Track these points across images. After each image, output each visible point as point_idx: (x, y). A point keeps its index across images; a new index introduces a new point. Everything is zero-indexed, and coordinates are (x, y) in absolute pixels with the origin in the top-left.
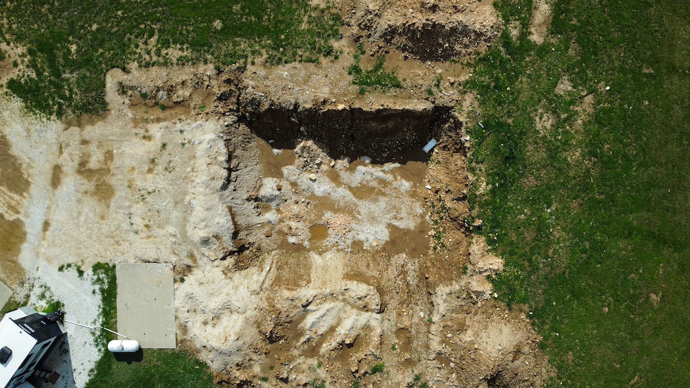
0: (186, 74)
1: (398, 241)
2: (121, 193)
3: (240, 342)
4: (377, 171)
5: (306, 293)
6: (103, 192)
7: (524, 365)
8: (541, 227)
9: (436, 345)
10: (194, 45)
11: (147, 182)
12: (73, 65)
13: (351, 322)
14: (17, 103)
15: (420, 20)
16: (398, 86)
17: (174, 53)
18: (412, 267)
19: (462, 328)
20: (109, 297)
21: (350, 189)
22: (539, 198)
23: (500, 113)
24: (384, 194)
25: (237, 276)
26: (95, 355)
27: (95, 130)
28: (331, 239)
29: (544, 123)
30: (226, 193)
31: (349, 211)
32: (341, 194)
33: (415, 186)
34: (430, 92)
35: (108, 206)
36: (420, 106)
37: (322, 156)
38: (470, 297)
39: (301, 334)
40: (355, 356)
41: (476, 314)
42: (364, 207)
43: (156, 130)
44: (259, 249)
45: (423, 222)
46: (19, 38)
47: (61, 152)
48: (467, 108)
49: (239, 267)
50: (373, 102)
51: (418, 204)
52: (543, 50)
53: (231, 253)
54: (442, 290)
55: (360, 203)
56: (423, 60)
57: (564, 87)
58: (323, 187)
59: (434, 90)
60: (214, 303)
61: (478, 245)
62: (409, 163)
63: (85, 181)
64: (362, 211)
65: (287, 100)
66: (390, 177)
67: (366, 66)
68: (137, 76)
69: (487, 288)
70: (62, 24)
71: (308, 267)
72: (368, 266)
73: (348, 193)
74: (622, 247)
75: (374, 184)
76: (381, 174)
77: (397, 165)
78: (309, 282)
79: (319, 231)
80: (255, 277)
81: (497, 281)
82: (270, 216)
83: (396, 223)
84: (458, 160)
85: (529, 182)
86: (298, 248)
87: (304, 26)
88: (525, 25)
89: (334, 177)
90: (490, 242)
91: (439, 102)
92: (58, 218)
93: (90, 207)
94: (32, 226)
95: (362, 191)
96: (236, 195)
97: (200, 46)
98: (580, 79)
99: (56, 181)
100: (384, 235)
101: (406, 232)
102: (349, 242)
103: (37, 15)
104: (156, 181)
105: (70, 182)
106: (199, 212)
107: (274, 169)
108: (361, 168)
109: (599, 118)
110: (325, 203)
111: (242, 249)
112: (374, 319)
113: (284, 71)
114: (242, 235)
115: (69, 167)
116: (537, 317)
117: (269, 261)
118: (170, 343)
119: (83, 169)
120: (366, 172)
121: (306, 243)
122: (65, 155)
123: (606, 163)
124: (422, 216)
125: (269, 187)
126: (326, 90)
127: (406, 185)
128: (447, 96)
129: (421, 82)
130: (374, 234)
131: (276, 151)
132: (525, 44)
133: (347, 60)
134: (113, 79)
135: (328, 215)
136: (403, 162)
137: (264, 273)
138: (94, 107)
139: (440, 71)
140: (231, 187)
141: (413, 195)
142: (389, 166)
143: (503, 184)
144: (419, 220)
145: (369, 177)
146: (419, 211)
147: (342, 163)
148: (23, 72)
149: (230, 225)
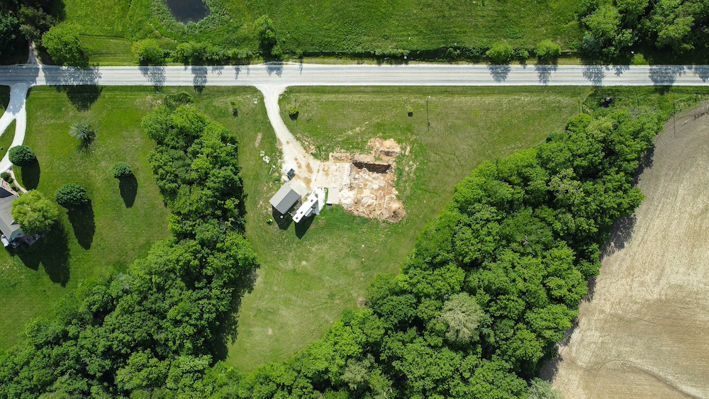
3: (350, 204)
6: (327, 175)
7: (400, 211)
8: (405, 187)
9: (385, 206)
10: (346, 150)
11: (336, 173)
12: (323, 151)
13: (370, 201)
14: (312, 157)
15: (386, 150)
16: (382, 160)
17: (343, 151)
18: (382, 193)
19: (390, 203)
20: (327, 193)
21: (372, 178)
22: (406, 182)
23: (399, 166)
24: (378, 179)
25: (350, 192)
26: (323, 204)
27: (326, 163)
28: (368, 187)
29: (407, 169)
31: (371, 182)
32: (370, 179)
33: (384, 178)
35: (328, 177)
36: (386, 164)
37: (367, 171)
38: (392, 198)
39: (361, 203)
40: (371, 207)
41: (392, 201)
43: (338, 164)
44: (354, 188)
46: (314, 145)
47: (320, 167)
48: (394, 165)
49: (351, 190)
50: (377, 163)
52: (408, 156)
53: (349, 188)
54: (387, 197)
55: (373, 181)
56: (387, 156)
57: (411, 163)
58: (367, 177)
59: (388, 161)
60: (346, 196)
61: (394, 189)
62: (383, 174)
63: (324, 172)
65: (362, 161)
66: (380, 176)
67: (377, 156)
68: (335, 154)
69: (395, 197)
70: (322, 143)
71: (363, 191)
72: (374, 192)
76: (378, 175)
77: (381, 174)
78: (363, 194)
79: (365, 185)
80: (353, 192)
81: (397, 196)
82: (357, 182)
83: (380, 185)
84: (392, 174)
86: (361, 188)
87: (366, 148)
88: (405, 151)
90: (396, 189)
91: (389, 164)
96: (351, 177)
101: (382, 187)
102: (371, 188)
106: (345, 179)
107: (358, 173)
108: (374, 174)
110: (367, 180)
111: (351, 187)
112: (374, 201)
113: (362, 156)
114: (351, 185)
115: (321, 170)
116: (404, 202)
117: (356, 190)
118: (337, 203)
121: (363, 187)
125: (357, 176)
126: (369, 160)
127: (382, 178)
129: (386, 160)
130: (376, 187)
131: (359, 169)
132: (405, 155)
133: (373, 155)
134: (331, 154)
135: (367, 182)
137: (355, 192)
138: (327, 159)
139: (389, 158)
141: (383, 180)
143: (398, 180)
144: (384, 185)
145: (376, 176)
146: (384, 183)
147: (371, 173)
149: (350, 183)
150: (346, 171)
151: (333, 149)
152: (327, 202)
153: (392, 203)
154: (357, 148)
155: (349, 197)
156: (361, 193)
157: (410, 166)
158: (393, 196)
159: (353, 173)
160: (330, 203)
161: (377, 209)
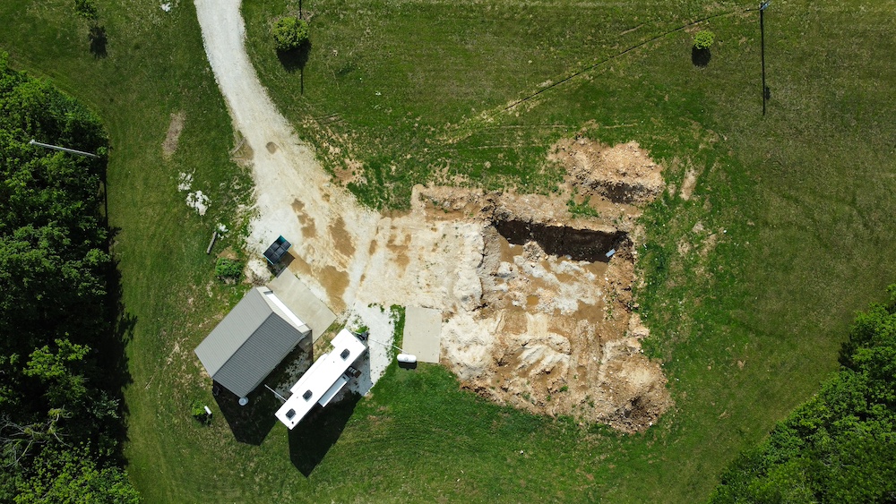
0: (465, 193)
1: (583, 311)
2: (413, 262)
3: (482, 363)
4: (575, 265)
5: (524, 337)
6: (402, 260)
7: (655, 396)
8: (675, 312)
9: (602, 378)
10: (471, 175)
11: (432, 258)
12: (391, 179)
13: (550, 359)
14: (352, 198)
15: (615, 180)
16: (596, 216)
17: (458, 179)
18: (591, 329)
19: (619, 369)
20: (400, 326)
21: (556, 274)
22: (677, 293)
23: (657, 239)
24: (577, 281)
25: (481, 322)
26: (386, 362)
27: (401, 221)
28: (541, 305)
29: (684, 249)
30: (480, 269)
31: (554, 288)
32: (550, 277)
33: (598, 277)
34: (616, 222)
35: (404, 270)
36: (609, 230)
37: (541, 252)
38: (627, 350)
39: (519, 362)
40: (551, 379)
41: (629, 361)
42: (564, 287)
43: (440, 225)
44: (493, 307)
45: (601, 301)
46: (358, 157)
47: (377, 232)
48: (637, 234)
49: (483, 317)
50: (579, 224)
51: (599, 289)
52: (688, 204)
53: (479, 307)
54: (610, 344)
55: (561, 284)
56: (614, 202)
57: (698, 228)
58: (538, 272)
59: (618, 220)
60: (466, 338)
61: (635, 319)
62: (596, 262)
63: (391, 252)
64: (563, 290)
65: (526, 216)
66: (582, 270)
67: (578, 202)
68: (432, 190)
69: (638, 346)
70: (387, 152)
71: (525, 322)
72: (563, 325)
73: (554, 277)
74: (724, 330)
75: (572, 273)
76: (577, 268)
77: (588, 263)
78: (526, 331)
79: (533, 299)
80: (492, 324)
81: (645, 343)
82: (503, 286)
83: (583, 300)
84: (628, 265)
85: (671, 284)
86: (519, 309)
87: (542, 172)
88: (679, 187)
89: (547, 266)
90: (642, 318)
91: (621, 229)
92: (371, 273)
93: (393, 269)
94: (354, 277)
95: (563, 277)
96: (485, 271)
97: (475, 175)
98: (709, 224)
99: (372, 250)
100: (575, 307)
101: (589, 306)
102: (552, 308)
103: (371, 144)
104: (437, 257)
105: (382, 252)
106: (463, 279)
107: (508, 257)
108: (564, 262)
109: (718, 249)
110: (539, 282)
111: (484, 305)
112: (565, 358)
113: (526, 198)
114: (485, 296)
115: (382, 242)
116: (667, 367)
117: (500, 314)
118: (435, 360)
119: (391, 244)
120: (568, 265)
121: (524, 306)
122: (380, 234)
123: (720, 277)
124: (601, 297)
125: (504, 268)
126: (551, 213)
127: (592, 276)
128: (626, 225)
129: (610, 215)
130: (569, 305)
131: (511, 245)
132: (676, 200)
133: (567, 196)
134: (417, 190)
135: (540, 290)
136: (592, 261)
137: (497, 322)
138: (402, 206)
139: (623, 210)
140: (483, 266)
141: (596, 283)
142: (583, 263)
143: (654, 284)
144: (598, 300)
145: (569, 269)
146: (599, 294)
147: (553, 258)
148: (359, 179)
149: (480, 290)
150: (468, 249)
151: (426, 171)
152: (401, 357)
153: (627, 366)
154: (508, 171)
155: (476, 342)
156: (518, 330)
157: (695, 241)
158: (632, 343)
159: (493, 258)
160: (412, 359)
161: (572, 385)
